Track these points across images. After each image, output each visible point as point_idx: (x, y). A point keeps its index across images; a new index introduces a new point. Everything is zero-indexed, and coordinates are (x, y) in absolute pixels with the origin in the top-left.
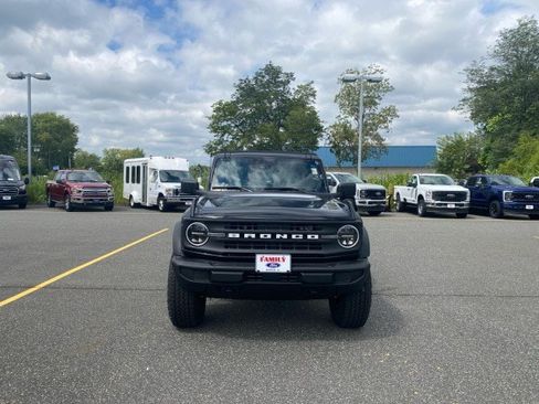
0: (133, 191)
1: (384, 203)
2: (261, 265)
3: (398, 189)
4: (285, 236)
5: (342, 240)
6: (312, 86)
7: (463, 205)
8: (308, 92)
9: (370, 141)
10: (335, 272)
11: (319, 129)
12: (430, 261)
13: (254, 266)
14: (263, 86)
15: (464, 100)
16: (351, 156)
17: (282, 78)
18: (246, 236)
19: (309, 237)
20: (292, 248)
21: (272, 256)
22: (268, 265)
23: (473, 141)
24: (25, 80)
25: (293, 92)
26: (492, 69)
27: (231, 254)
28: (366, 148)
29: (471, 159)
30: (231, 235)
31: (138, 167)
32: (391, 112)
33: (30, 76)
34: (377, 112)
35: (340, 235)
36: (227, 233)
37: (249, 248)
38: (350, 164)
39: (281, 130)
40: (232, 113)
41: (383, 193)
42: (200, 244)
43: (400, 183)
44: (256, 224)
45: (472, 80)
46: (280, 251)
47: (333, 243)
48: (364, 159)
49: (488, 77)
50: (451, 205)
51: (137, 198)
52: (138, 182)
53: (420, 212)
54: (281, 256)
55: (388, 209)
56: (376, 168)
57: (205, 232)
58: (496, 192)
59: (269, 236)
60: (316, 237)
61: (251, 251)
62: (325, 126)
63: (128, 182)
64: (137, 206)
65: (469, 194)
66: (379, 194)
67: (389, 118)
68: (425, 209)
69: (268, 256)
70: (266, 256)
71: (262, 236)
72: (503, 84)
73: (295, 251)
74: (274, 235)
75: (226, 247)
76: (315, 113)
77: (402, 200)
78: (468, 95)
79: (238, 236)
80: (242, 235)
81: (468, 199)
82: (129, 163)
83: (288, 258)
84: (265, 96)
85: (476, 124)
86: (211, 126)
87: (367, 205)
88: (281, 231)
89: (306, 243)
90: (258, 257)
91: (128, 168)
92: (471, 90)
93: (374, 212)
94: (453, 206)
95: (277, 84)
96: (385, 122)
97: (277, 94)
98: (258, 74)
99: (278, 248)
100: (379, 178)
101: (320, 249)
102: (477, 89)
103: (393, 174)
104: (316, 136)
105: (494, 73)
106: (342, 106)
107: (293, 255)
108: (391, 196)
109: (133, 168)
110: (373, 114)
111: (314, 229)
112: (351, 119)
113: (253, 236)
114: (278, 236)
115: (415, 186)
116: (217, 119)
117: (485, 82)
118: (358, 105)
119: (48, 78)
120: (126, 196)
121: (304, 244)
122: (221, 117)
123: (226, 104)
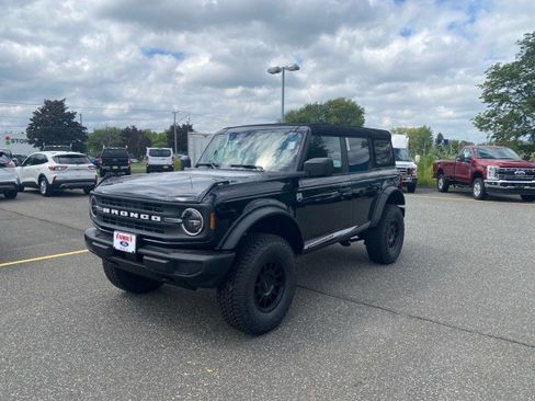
4: (136, 215)
18: (113, 211)
19: (153, 217)
20: (142, 229)
21: (125, 235)
22: (121, 243)
30: (105, 210)
33: (284, 69)
36: (102, 207)
37: (116, 223)
40: (513, 76)
46: (134, 230)
54: (129, 235)
59: (126, 214)
60: (158, 219)
61: (116, 227)
70: (120, 234)
71: (121, 213)
73: (143, 233)
74: (129, 213)
79: (108, 210)
80: (110, 211)
83: (134, 239)
86: (485, 95)
90: (115, 234)
99: (132, 227)
101: (162, 232)
113: (116, 213)
114: (132, 215)
116: (492, 86)
121: (149, 225)
122: (497, 82)
123: (505, 67)
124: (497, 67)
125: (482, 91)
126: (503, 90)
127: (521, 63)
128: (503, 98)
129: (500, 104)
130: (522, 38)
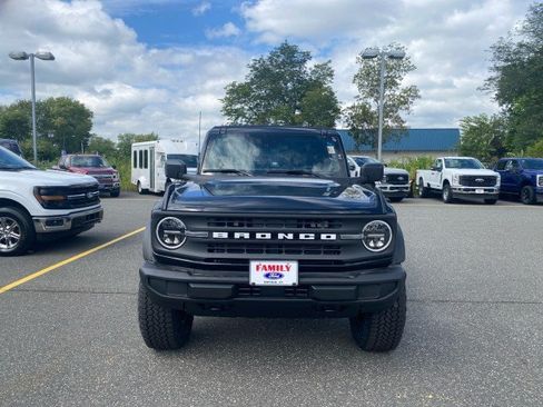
0: (141, 177)
1: (407, 188)
2: (257, 276)
3: (421, 173)
4: (290, 236)
5: (368, 240)
6: (329, 65)
7: (492, 190)
8: (326, 72)
9: (390, 123)
10: (359, 285)
11: (337, 111)
12: (465, 255)
13: (248, 276)
14: (278, 66)
15: (490, 79)
16: (371, 139)
17: (298, 57)
18: (237, 235)
19: (323, 237)
20: (299, 252)
21: (272, 263)
22: (267, 276)
23: (497, 123)
24: (28, 61)
25: (309, 72)
26: (521, 45)
27: (218, 259)
28: (387, 130)
29: (495, 142)
30: (216, 235)
31: (146, 151)
32: (412, 93)
33: (33, 56)
34: (398, 93)
35: (366, 233)
36: (211, 232)
37: (241, 251)
38: (369, 147)
39: (297, 113)
40: (246, 95)
41: (406, 177)
42: (176, 247)
43: (423, 167)
44: (249, 219)
45: (499, 58)
46: (283, 256)
47: (357, 245)
48: (384, 142)
49: (515, 54)
50: (480, 191)
51: (145, 184)
52: (146, 167)
53: (445, 197)
54: (284, 264)
55: (410, 195)
56: (396, 152)
57: (182, 230)
58: (528, 176)
59: (268, 236)
60: (333, 237)
61: (244, 256)
62: (343, 107)
63: (135, 166)
64: (146, 192)
65: (499, 179)
66: (401, 178)
67: (410, 99)
68: (451, 194)
69: (267, 264)
70: (263, 263)
71: (258, 236)
72: (531, 61)
73: (303, 257)
74: (274, 235)
75: (210, 251)
76: (332, 94)
77: (425, 185)
78: (494, 74)
79: (225, 235)
80: (231, 235)
81: (498, 184)
82: (137, 147)
83: (294, 266)
84: (280, 76)
85: (501, 105)
86: (225, 108)
87: (388, 190)
88: (284, 228)
89: (320, 246)
90: (253, 265)
91: (135, 152)
92: (497, 68)
93: (397, 198)
94: (482, 192)
95: (293, 64)
96: (406, 103)
97: (292, 74)
98: (273, 54)
99: (280, 252)
100: (400, 162)
101: (339, 253)
102: (504, 68)
103: (416, 157)
104: (333, 118)
105: (523, 50)
106: (361, 86)
107: (300, 262)
108: (414, 180)
109: (141, 152)
110: (393, 95)
111: (330, 226)
112: (371, 101)
113: (247, 236)
114: (281, 236)
115: (440, 170)
116: (230, 101)
117: (512, 60)
118: (378, 85)
119: (52, 58)
120: (134, 182)
121: (316, 246)
122: (234, 99)
123: (240, 86)
124: (233, 85)
125: (223, 105)
126: (238, 106)
127: (252, 82)
128: (239, 113)
129: (237, 118)
130: (252, 63)
